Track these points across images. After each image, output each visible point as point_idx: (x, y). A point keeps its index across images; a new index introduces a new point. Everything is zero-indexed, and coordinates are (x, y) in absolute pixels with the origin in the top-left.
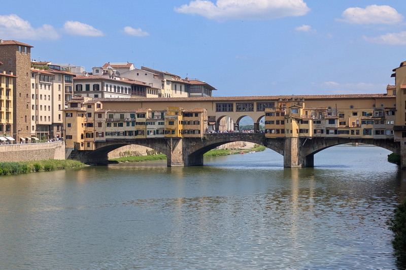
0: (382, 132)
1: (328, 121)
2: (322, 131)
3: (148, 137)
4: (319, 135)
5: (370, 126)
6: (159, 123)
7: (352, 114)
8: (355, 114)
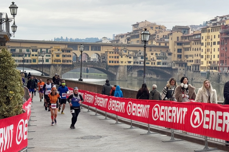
0: (166, 64)
1: (140, 57)
2: (138, 63)
3: (39, 63)
4: (136, 64)
5: (160, 61)
6: (46, 56)
7: (151, 54)
8: (152, 54)
